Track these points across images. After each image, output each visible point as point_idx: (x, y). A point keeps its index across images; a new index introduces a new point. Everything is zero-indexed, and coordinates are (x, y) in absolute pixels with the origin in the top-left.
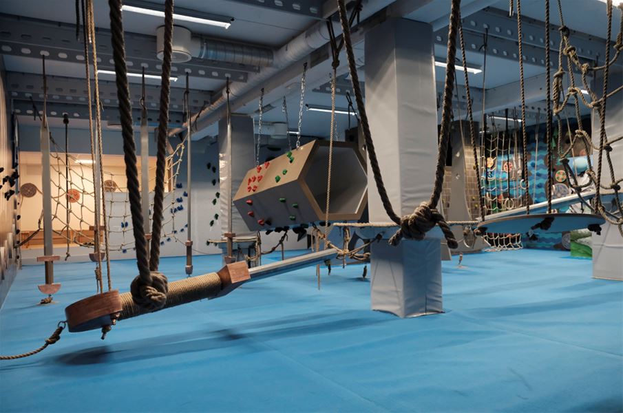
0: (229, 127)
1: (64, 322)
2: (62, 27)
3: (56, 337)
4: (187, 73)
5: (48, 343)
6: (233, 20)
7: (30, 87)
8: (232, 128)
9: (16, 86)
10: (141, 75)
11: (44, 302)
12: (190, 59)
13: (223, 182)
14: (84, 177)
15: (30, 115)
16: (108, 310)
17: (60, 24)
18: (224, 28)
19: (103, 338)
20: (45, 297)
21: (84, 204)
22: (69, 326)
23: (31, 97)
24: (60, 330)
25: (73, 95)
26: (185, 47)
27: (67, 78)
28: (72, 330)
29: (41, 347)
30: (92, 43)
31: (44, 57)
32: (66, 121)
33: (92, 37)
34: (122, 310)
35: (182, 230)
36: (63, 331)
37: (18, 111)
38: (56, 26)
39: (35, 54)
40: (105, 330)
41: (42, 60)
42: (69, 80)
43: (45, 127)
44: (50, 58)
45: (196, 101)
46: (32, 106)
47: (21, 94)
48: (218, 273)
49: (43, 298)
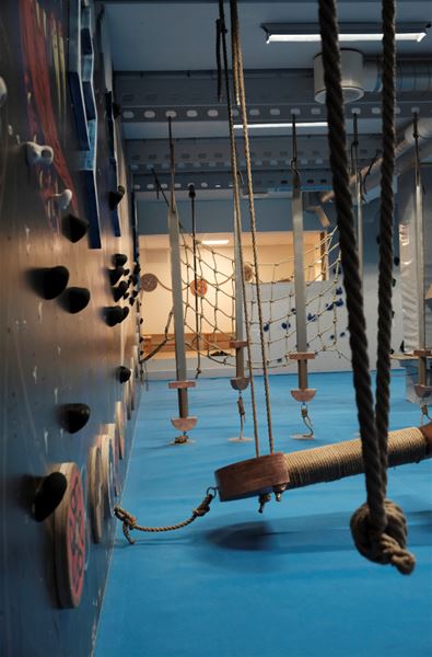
0: (418, 189)
1: (214, 489)
2: (192, 77)
3: (204, 508)
4: (355, 114)
5: (195, 515)
6: (429, 26)
7: (153, 157)
8: (424, 191)
9: (137, 158)
10: (291, 125)
11: (178, 442)
12: (362, 95)
13: (406, 268)
14: (218, 270)
15: (151, 190)
16: (271, 479)
17: (188, 73)
18: (415, 41)
19: (260, 511)
20: (179, 434)
21: (219, 307)
22: (220, 494)
23: (152, 170)
24: (210, 498)
25: (203, 161)
26: (354, 79)
27: (194, 139)
28: (223, 499)
29: (188, 520)
30: (241, 105)
31: (170, 119)
32: (192, 195)
33: (240, 97)
34: (288, 481)
35: (343, 334)
36: (213, 500)
37: (138, 187)
38: (185, 77)
39: (160, 117)
40: (263, 500)
41: (167, 124)
42: (197, 141)
43: (174, 212)
44: (178, 119)
45: (365, 152)
46: (154, 179)
47: (142, 167)
48: (420, 429)
49: (177, 436)
